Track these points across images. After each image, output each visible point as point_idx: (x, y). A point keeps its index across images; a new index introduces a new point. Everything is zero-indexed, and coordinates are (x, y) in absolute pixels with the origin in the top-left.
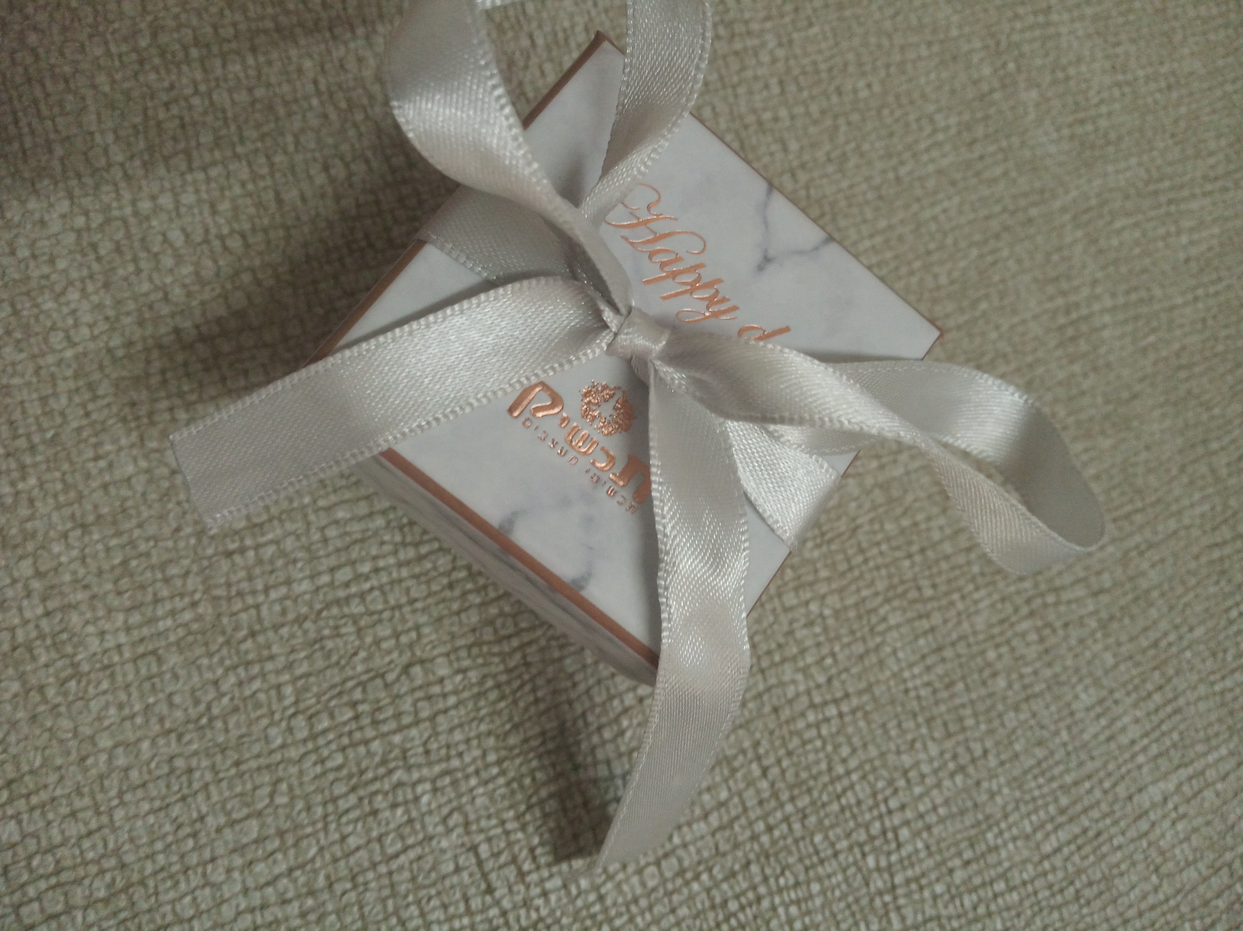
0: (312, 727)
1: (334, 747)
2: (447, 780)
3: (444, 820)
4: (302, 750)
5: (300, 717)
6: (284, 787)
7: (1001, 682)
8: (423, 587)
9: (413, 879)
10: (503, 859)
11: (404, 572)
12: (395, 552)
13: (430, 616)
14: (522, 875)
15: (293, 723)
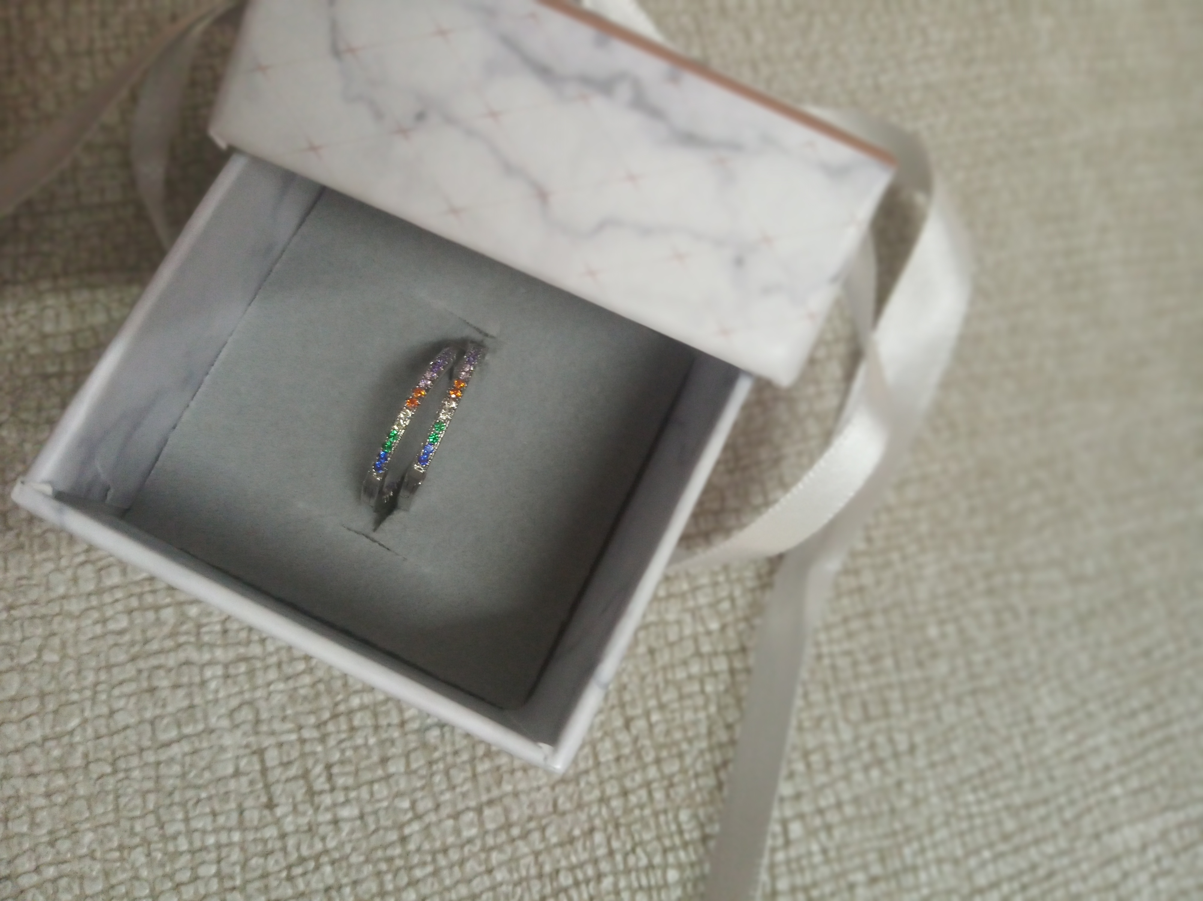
0: (100, 580)
1: (119, 607)
3: (231, 714)
4: (83, 605)
5: (89, 568)
7: (941, 668)
9: (183, 775)
10: (293, 771)
14: (311, 793)
15: (80, 572)
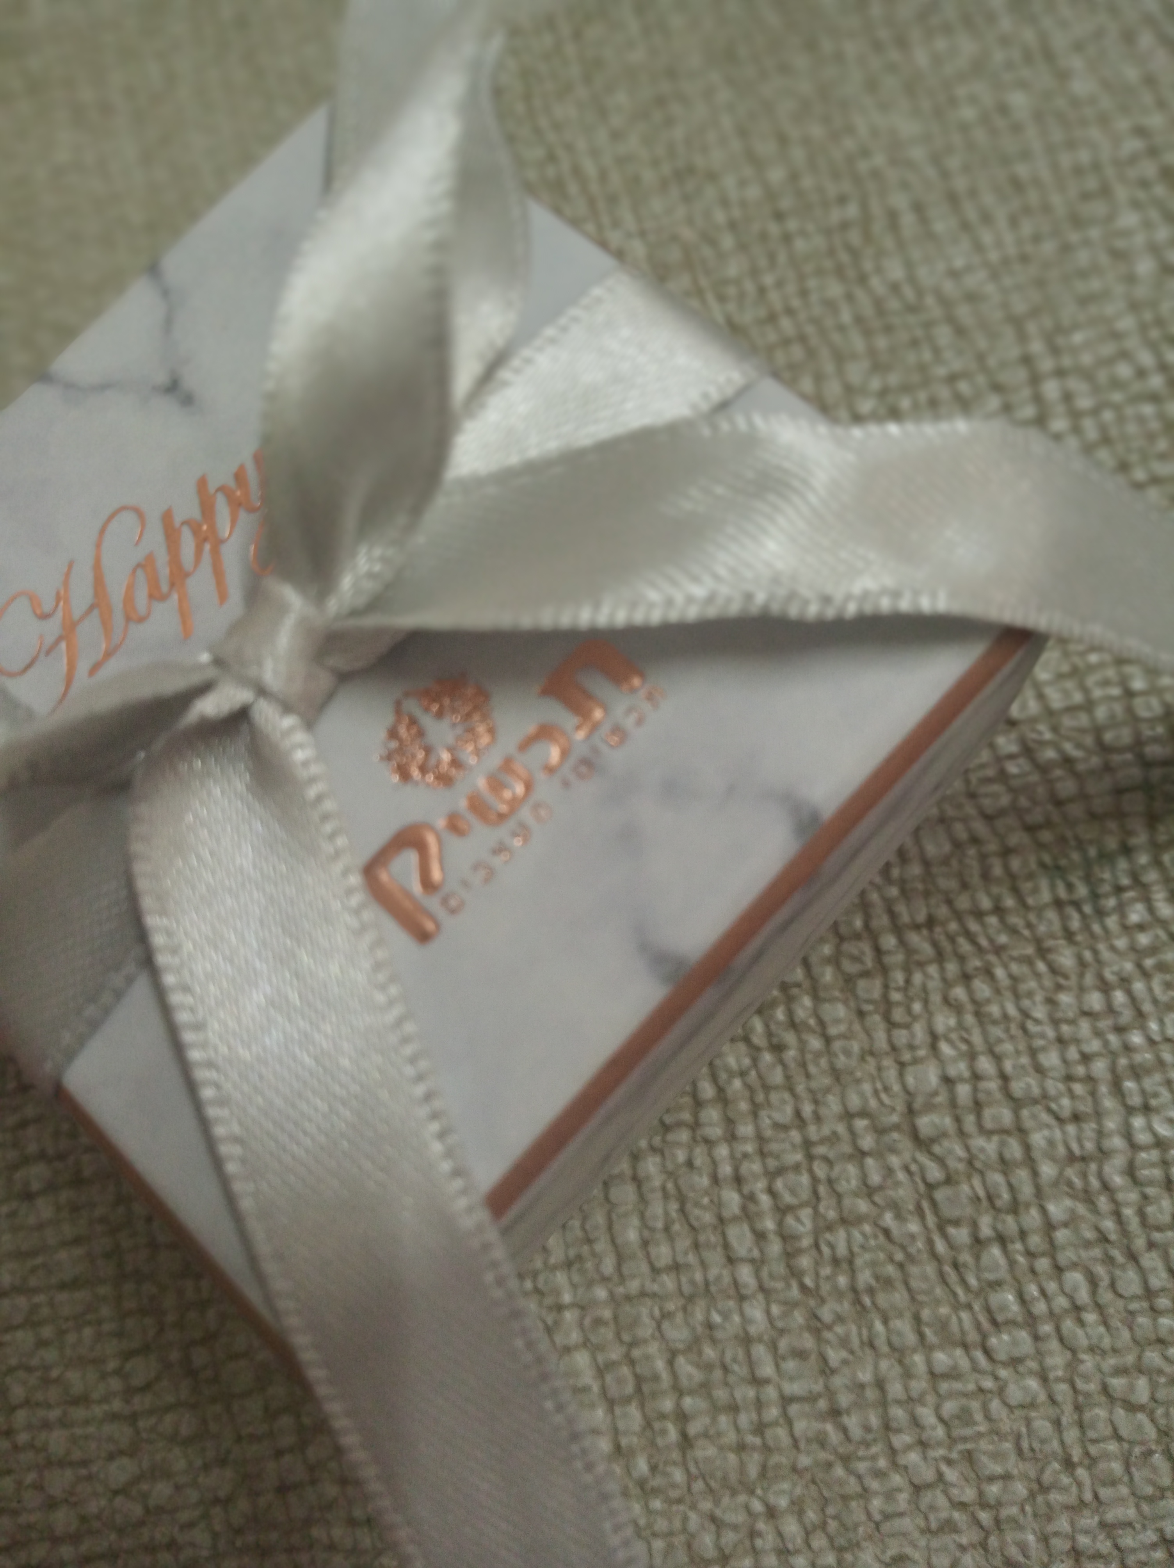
2: (1129, 1085)
6: (1117, 1383)
8: (774, 1097)
11: (746, 1129)
12: (709, 1143)
13: (828, 1090)
